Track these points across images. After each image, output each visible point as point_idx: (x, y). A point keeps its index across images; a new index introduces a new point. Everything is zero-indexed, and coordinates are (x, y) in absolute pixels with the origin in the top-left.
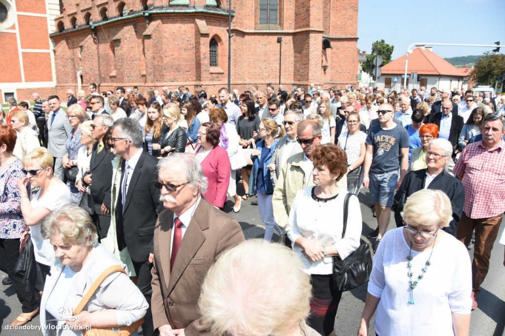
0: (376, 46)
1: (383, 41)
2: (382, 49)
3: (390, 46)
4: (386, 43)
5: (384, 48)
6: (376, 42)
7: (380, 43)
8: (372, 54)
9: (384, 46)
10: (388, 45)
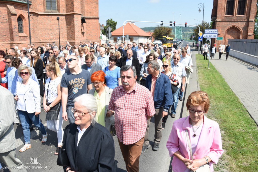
0: (108, 22)
1: (111, 19)
3: (115, 22)
4: (113, 20)
5: (112, 23)
6: (108, 20)
7: (110, 20)
8: (107, 26)
9: (112, 22)
10: (114, 22)
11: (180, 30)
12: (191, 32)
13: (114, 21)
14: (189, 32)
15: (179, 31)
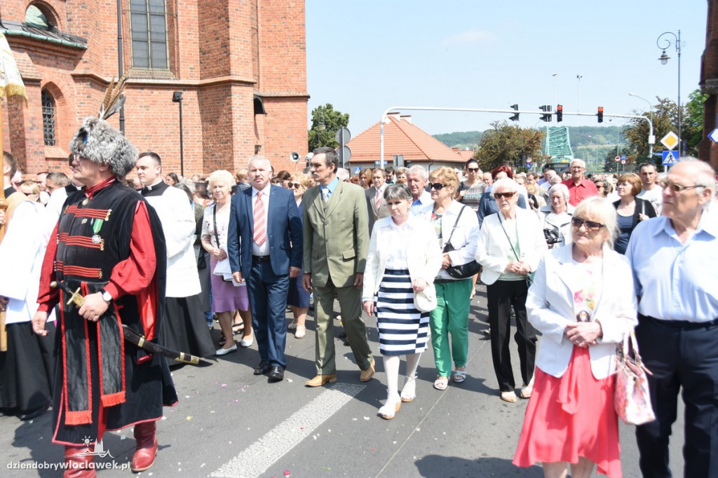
0: (318, 115)
1: (329, 107)
2: (329, 120)
3: (343, 114)
4: (335, 109)
5: (332, 118)
6: (317, 108)
7: (324, 111)
8: (313, 129)
9: (332, 114)
10: (339, 114)
11: (562, 139)
12: (601, 147)
13: (339, 111)
14: (593, 147)
15: (561, 142)
